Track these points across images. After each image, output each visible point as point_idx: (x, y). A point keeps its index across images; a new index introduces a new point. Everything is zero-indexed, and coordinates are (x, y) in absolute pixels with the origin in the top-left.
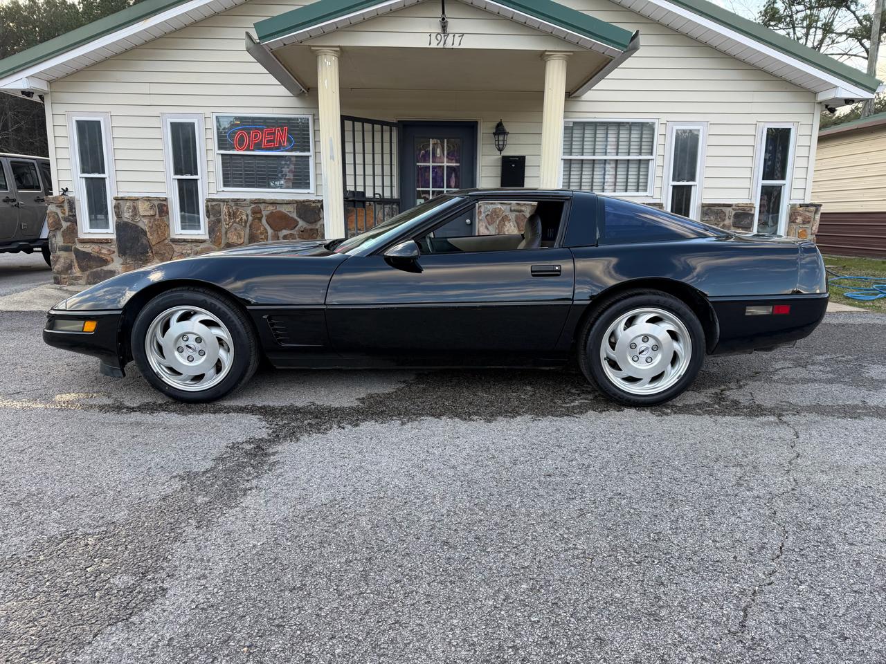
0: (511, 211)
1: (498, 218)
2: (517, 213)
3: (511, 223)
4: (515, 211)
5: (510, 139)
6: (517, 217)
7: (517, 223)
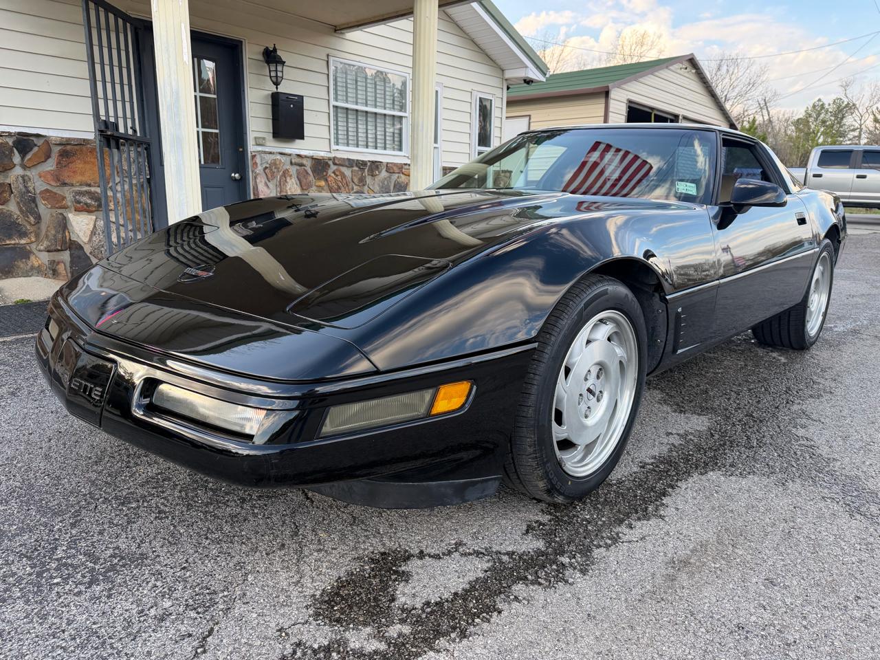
0: (291, 163)
1: (278, 171)
2: (298, 168)
3: (293, 180)
4: (296, 164)
5: (288, 73)
6: (298, 173)
7: (299, 180)
